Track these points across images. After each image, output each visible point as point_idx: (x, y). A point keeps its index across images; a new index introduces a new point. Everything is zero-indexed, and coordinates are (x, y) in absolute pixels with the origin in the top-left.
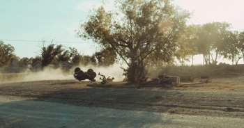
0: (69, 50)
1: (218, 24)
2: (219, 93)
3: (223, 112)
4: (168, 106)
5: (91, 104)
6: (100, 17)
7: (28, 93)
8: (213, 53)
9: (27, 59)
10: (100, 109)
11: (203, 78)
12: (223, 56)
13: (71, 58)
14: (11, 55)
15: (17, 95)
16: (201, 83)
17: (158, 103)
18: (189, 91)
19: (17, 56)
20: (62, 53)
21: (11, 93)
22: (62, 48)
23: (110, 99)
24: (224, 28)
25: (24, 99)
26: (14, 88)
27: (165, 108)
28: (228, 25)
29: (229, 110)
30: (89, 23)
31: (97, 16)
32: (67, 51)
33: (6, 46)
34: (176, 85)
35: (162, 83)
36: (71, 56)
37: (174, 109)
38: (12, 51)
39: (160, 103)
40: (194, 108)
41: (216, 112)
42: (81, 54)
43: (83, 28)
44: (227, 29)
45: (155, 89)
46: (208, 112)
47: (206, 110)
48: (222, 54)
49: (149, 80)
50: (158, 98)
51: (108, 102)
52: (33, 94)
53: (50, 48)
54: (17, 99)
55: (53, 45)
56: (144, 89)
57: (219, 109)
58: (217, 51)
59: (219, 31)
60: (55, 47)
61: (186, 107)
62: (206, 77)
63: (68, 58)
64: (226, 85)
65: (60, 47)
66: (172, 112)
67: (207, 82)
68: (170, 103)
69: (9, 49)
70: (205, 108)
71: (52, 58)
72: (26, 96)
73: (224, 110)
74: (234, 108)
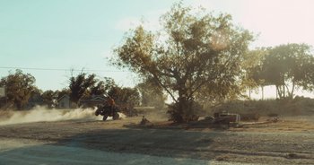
0: (105, 80)
1: (294, 45)
2: (286, 135)
3: (283, 159)
4: (217, 151)
5: (122, 150)
6: (138, 40)
7: (46, 136)
8: (289, 83)
9: (51, 92)
10: (132, 155)
11: (272, 115)
12: (302, 87)
13: (107, 91)
14: (31, 88)
15: (32, 138)
16: (268, 122)
17: (205, 148)
18: (248, 133)
19: (39, 88)
20: (96, 85)
21: (26, 136)
22: (95, 78)
23: (147, 144)
24: (302, 51)
25: (42, 143)
26: (31, 129)
27: (213, 154)
28: (307, 48)
29: (292, 156)
30: (125, 48)
31: (134, 39)
32: (101, 83)
33: (24, 76)
34: (234, 126)
35: (217, 122)
36: (106, 89)
37: (223, 156)
38: (33, 82)
39: (209, 148)
40: (249, 154)
41: (275, 160)
42: (119, 86)
43: (117, 53)
44: (306, 52)
45: (207, 130)
46: (265, 159)
47: (263, 157)
48: (300, 85)
49: (200, 119)
50: (207, 142)
51: (145, 147)
52: (53, 137)
53: (81, 78)
54: (33, 143)
55: (84, 74)
56: (192, 130)
57: (279, 156)
58: (293, 81)
59: (296, 54)
60: (86, 77)
61: (239, 153)
62: (276, 115)
63: (104, 91)
64: (298, 126)
65: (93, 76)
66: (220, 160)
67: (275, 121)
68: (220, 148)
69: (28, 80)
70: (261, 155)
71: (83, 91)
72: (44, 139)
73: (286, 157)
74: (298, 154)
